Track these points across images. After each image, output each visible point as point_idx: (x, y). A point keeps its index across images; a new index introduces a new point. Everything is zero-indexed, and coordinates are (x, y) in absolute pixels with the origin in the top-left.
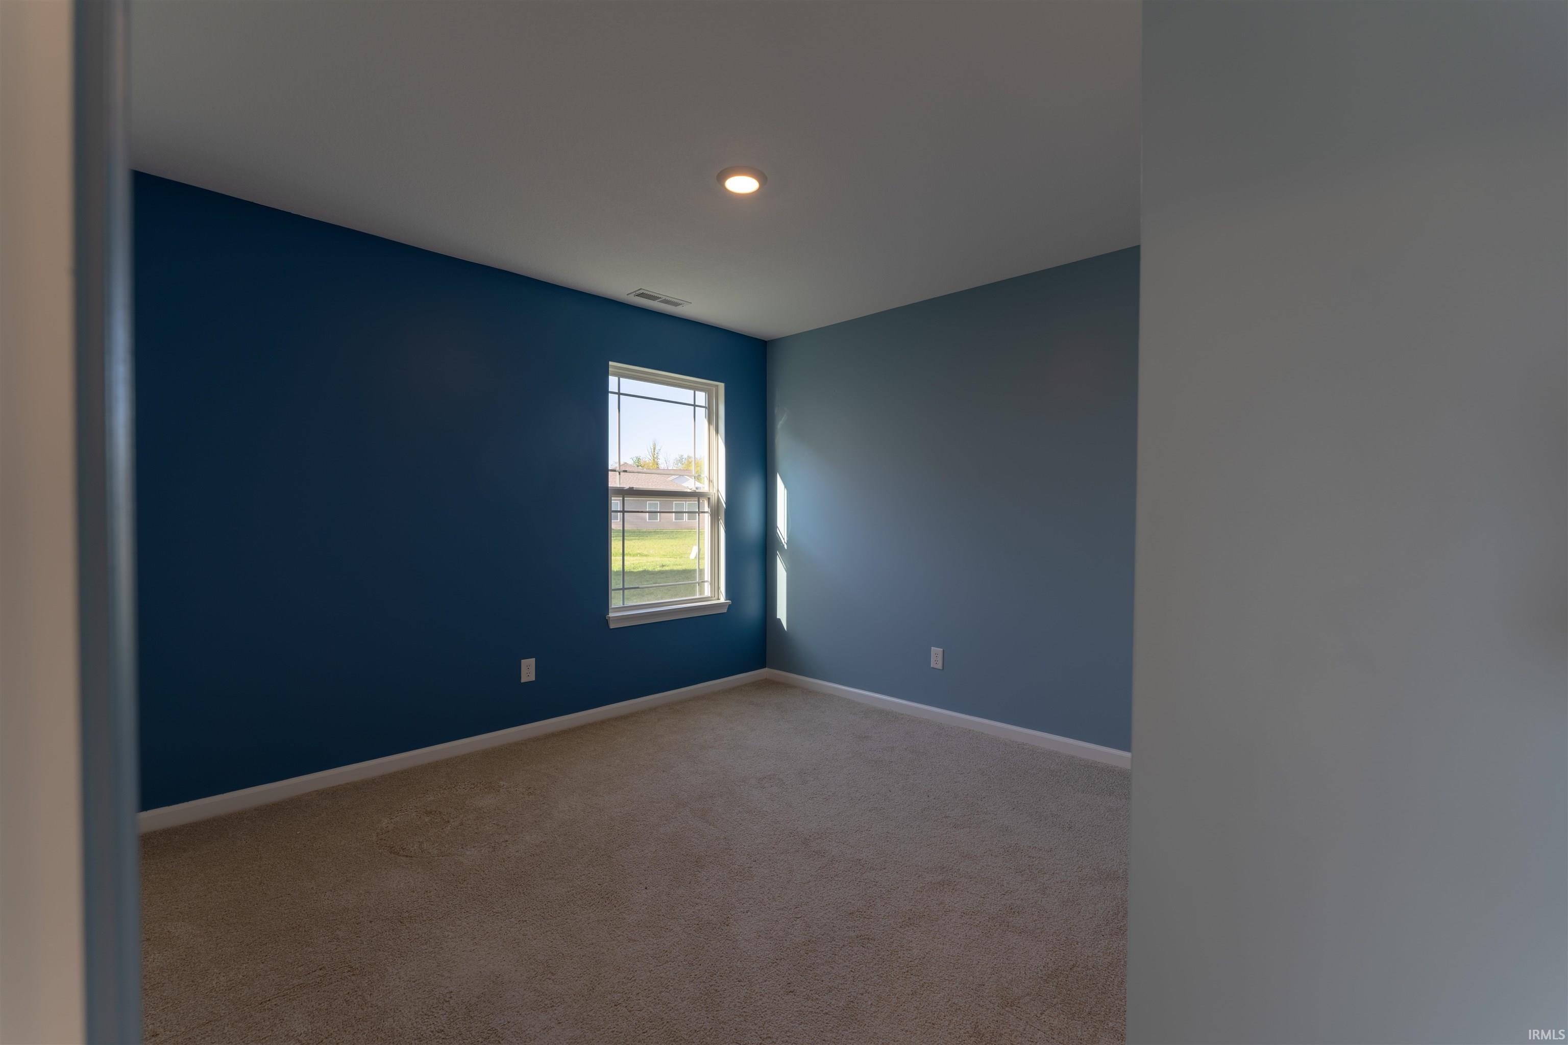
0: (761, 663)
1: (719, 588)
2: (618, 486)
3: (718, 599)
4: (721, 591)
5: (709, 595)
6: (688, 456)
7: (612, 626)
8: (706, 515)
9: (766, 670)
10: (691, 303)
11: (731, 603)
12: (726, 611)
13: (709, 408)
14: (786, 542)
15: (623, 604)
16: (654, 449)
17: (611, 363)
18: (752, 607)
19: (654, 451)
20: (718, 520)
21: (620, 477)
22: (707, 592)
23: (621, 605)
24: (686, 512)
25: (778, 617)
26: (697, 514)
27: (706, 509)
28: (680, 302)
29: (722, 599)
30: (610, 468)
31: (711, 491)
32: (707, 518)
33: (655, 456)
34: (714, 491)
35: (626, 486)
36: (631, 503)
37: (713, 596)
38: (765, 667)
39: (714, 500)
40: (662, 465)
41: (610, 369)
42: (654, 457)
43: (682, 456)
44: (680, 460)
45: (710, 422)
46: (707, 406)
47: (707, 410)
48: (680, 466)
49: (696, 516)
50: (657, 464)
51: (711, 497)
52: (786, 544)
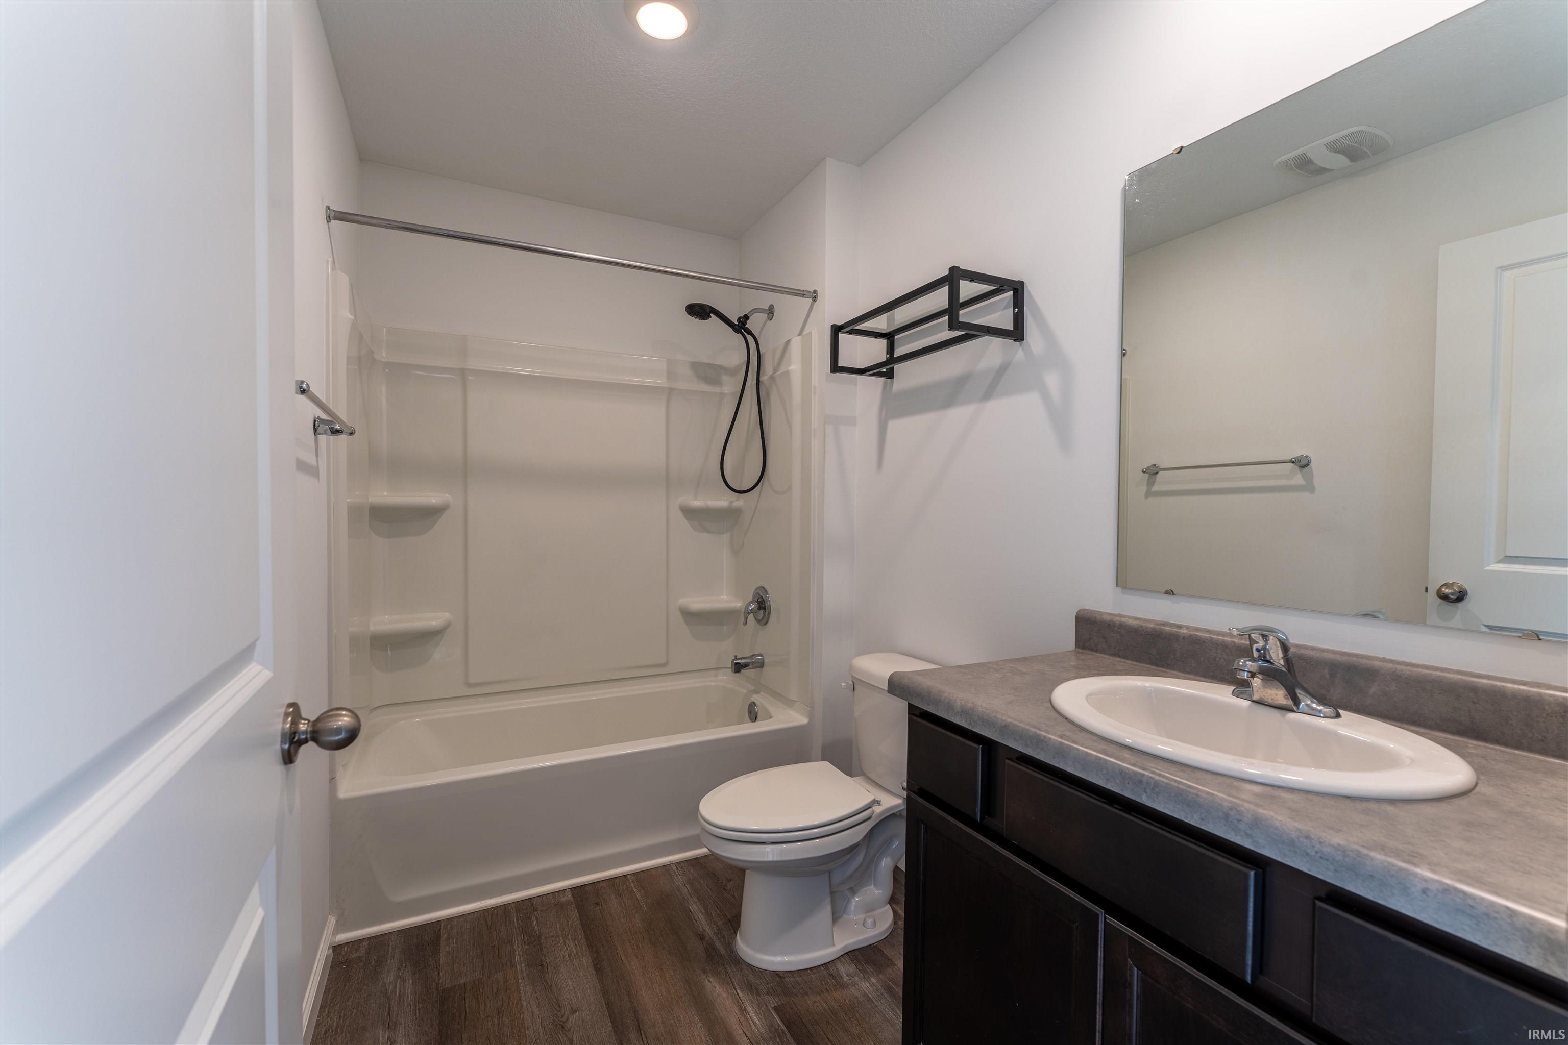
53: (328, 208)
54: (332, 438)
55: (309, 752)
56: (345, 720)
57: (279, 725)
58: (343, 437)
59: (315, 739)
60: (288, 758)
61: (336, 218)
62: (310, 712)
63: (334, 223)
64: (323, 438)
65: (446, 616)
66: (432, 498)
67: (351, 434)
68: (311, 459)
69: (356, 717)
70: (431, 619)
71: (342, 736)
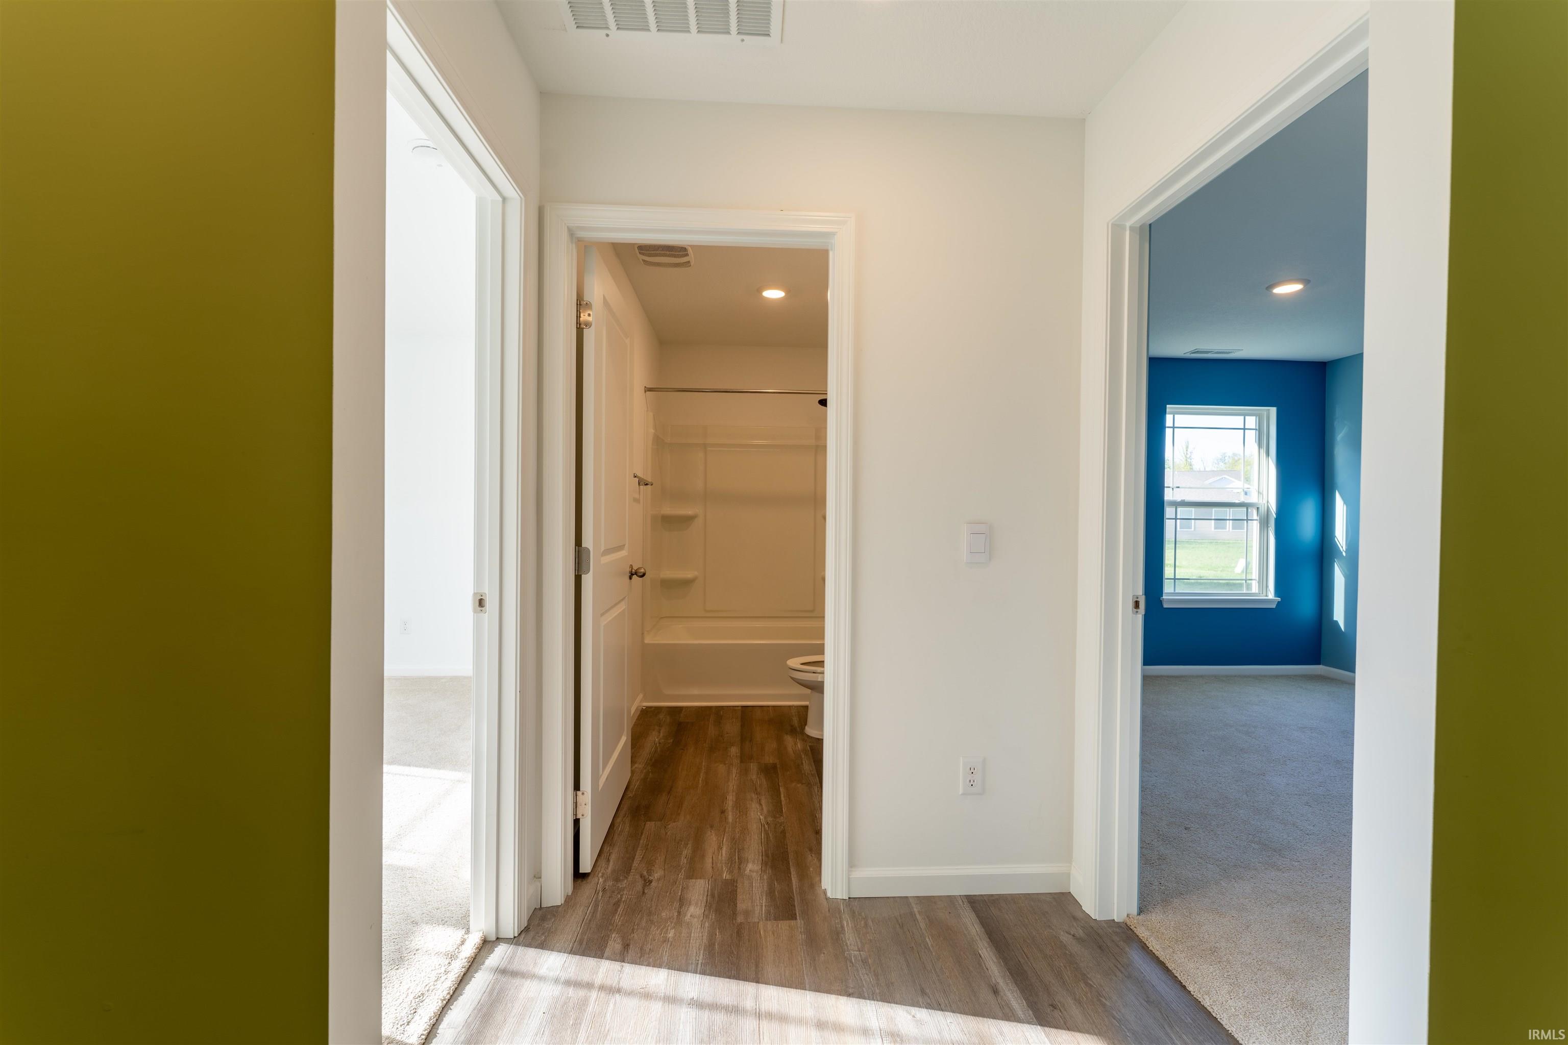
0: (1315, 659)
1: (1267, 586)
2: (1171, 499)
3: (1267, 596)
4: (1269, 590)
5: (1257, 592)
6: (1234, 454)
7: (1165, 606)
8: (1255, 522)
9: (1321, 667)
10: (1242, 350)
11: (1280, 600)
12: (1274, 607)
13: (1259, 430)
14: (1345, 550)
15: (1175, 590)
16: (1187, 447)
17: (1168, 406)
18: (1306, 607)
19: (1187, 450)
20: (1268, 527)
21: (1173, 493)
22: (1255, 589)
23: (1173, 592)
24: (1229, 520)
25: (1335, 619)
26: (1246, 522)
27: (1255, 517)
28: (1231, 351)
29: (1271, 595)
30: (1165, 486)
31: (1261, 501)
32: (1255, 526)
33: (1188, 456)
34: (1264, 502)
35: (1179, 499)
36: (1182, 512)
37: (1261, 593)
38: (1320, 664)
39: (1263, 510)
40: (1197, 466)
41: (1167, 410)
42: (1186, 457)
43: (1224, 454)
44: (1223, 459)
45: (1260, 446)
46: (1257, 428)
47: (1257, 432)
48: (1222, 466)
49: (1244, 523)
50: (1191, 465)
51: (1260, 507)
52: (1345, 552)
53: (645, 387)
54: (645, 487)
55: (635, 576)
56: (642, 570)
57: (628, 570)
58: (649, 486)
59: (636, 574)
60: (630, 578)
61: (648, 391)
62: (635, 568)
63: (647, 392)
64: (641, 487)
65: (696, 573)
66: (690, 512)
67: (652, 485)
68: (637, 496)
69: (645, 570)
70: (689, 575)
71: (642, 574)
